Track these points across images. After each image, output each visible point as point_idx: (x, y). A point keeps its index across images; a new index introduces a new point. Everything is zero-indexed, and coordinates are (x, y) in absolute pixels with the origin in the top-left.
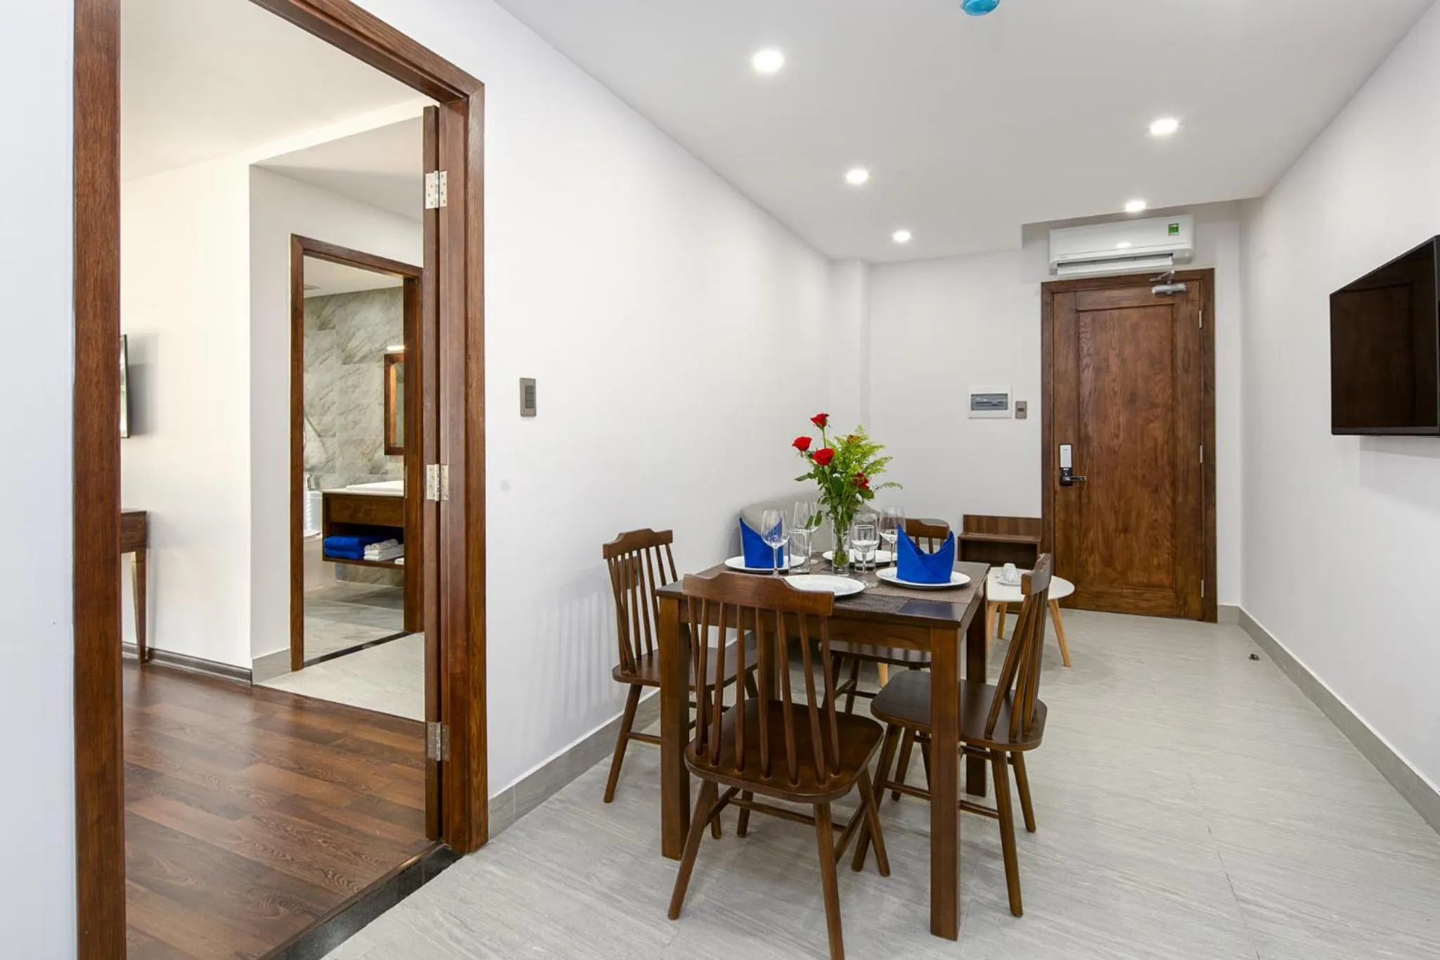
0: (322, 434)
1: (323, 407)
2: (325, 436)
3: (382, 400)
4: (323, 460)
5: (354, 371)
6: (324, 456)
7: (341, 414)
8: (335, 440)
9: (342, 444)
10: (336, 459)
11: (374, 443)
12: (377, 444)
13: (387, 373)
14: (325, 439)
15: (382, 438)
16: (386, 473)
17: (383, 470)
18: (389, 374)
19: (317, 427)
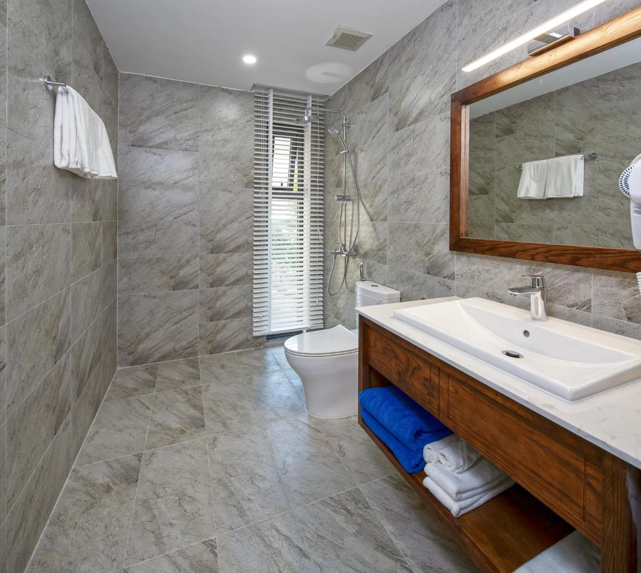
0: (375, 217)
1: (376, 186)
2: (376, 221)
3: (447, 167)
4: (374, 247)
5: (408, 136)
6: (377, 243)
7: (393, 192)
8: (386, 224)
9: (393, 230)
10: (387, 248)
11: (434, 231)
12: (438, 231)
13: (455, 123)
14: (377, 224)
15: (444, 224)
16: (452, 277)
17: (446, 272)
18: (460, 124)
19: (370, 210)
